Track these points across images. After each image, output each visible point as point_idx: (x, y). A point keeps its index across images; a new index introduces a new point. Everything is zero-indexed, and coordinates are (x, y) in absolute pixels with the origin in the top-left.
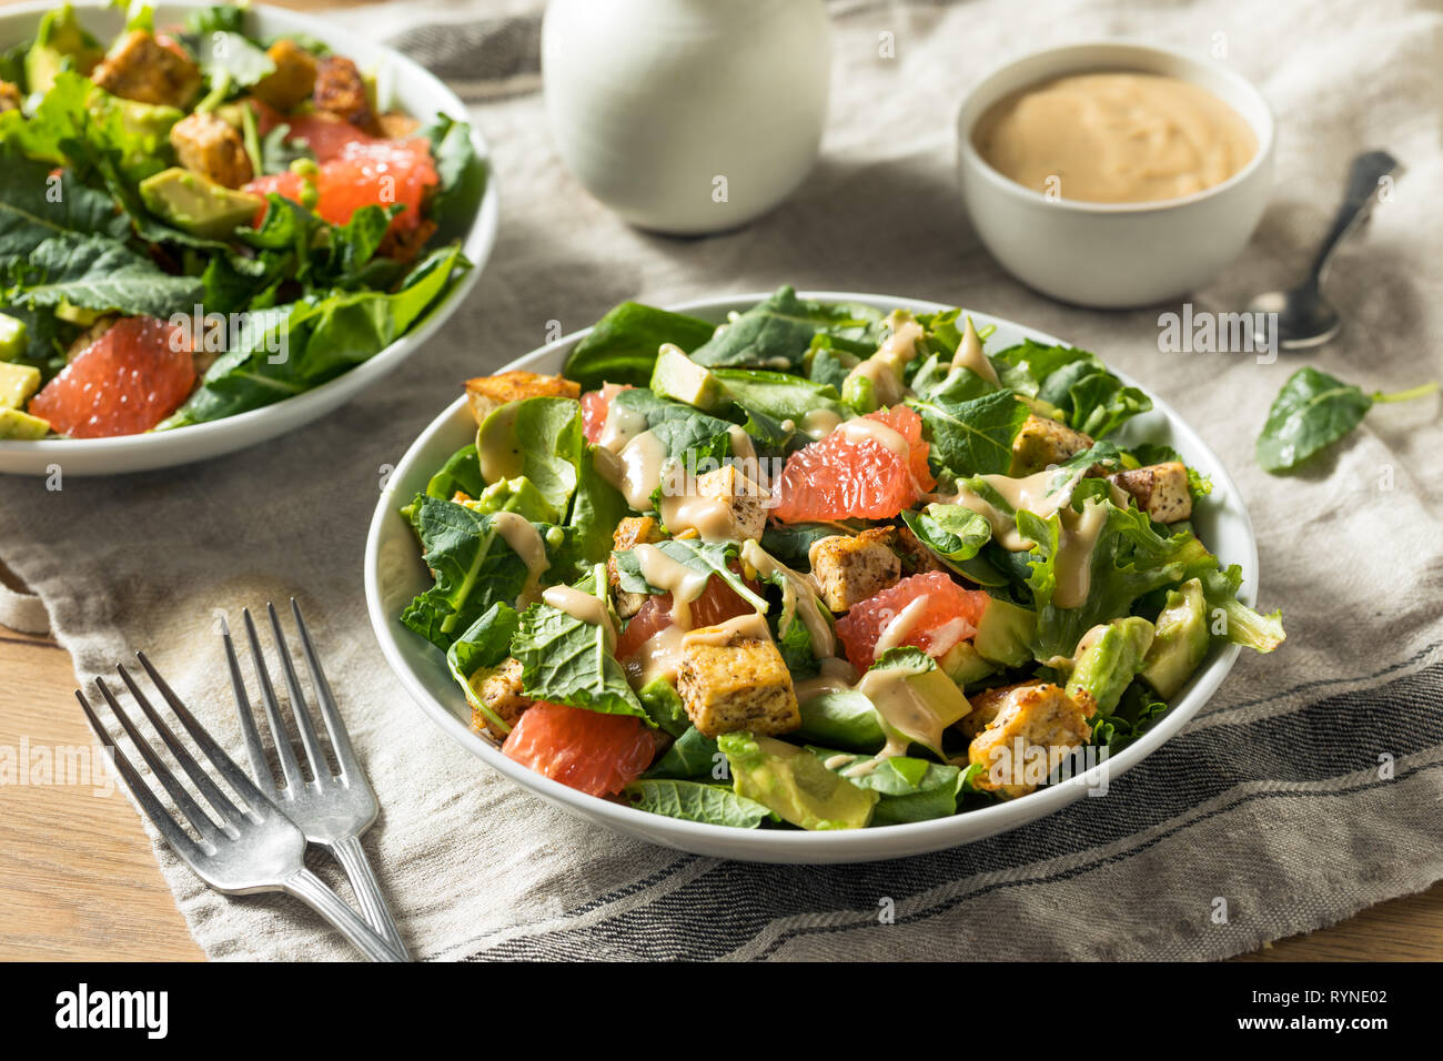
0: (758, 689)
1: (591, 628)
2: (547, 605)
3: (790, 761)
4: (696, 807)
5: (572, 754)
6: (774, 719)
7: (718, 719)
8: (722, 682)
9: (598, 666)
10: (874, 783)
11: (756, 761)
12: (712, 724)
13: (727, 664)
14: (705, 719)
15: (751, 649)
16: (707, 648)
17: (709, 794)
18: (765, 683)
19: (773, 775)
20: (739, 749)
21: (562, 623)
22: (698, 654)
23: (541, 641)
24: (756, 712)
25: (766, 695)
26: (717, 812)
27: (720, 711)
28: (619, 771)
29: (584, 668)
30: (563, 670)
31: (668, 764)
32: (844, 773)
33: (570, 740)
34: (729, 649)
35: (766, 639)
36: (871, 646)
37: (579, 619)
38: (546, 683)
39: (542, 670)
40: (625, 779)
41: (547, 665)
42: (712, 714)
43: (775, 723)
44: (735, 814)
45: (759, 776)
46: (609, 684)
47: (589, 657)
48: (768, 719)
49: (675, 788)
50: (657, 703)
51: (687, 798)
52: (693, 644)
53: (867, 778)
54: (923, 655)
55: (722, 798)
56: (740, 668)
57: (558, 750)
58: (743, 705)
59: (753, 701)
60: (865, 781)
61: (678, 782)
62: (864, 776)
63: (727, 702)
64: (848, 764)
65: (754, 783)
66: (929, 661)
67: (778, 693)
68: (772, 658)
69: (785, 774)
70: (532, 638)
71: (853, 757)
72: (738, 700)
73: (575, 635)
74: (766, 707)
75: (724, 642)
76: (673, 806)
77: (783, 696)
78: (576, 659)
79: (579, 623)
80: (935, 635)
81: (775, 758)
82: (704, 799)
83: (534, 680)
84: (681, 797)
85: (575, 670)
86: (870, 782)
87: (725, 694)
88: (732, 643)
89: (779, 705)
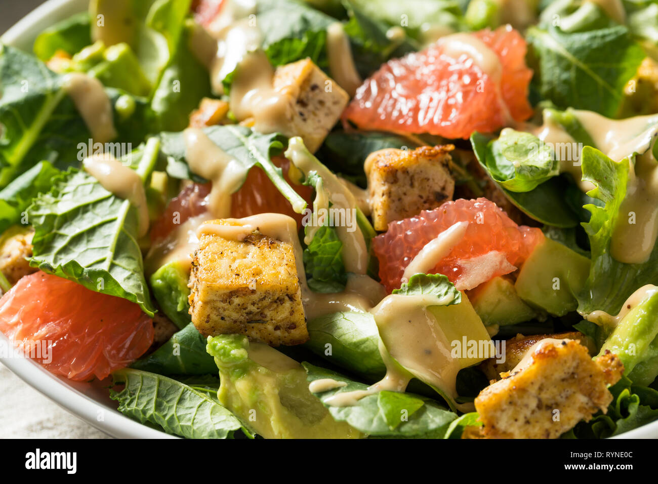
0: (258, 293)
1: (118, 202)
2: (85, 171)
3: (279, 376)
4: (170, 408)
5: (59, 329)
6: (277, 328)
7: (214, 317)
8: (221, 277)
9: (111, 242)
10: (351, 416)
11: (243, 369)
12: (207, 322)
13: (234, 260)
14: (200, 315)
15: (266, 250)
16: (220, 240)
17: (187, 396)
18: (268, 287)
19: (256, 387)
20: (226, 354)
21: (91, 192)
22: (208, 244)
23: (64, 207)
24: (257, 317)
25: (268, 301)
26: (188, 416)
27: (216, 309)
28: (107, 355)
29: (97, 240)
30: (77, 240)
31: (160, 357)
32: (326, 399)
33: (61, 315)
34: (242, 245)
35: (287, 241)
36: (402, 268)
37: (108, 190)
38: (55, 251)
39: (55, 237)
40: (112, 365)
41: (62, 232)
42: (208, 310)
43: (278, 333)
44: (205, 422)
45: (242, 385)
46: (117, 262)
47: (104, 231)
48: (270, 327)
49: (156, 383)
50: (166, 291)
51: (165, 397)
52: (208, 233)
53: (347, 409)
54: (450, 286)
55: (199, 404)
56: (246, 267)
57: (45, 321)
58: (242, 307)
59: (253, 304)
60: (342, 413)
61: (163, 378)
62: (346, 405)
63: (224, 301)
64: (335, 389)
65: (237, 393)
66: (456, 292)
67: (279, 301)
68: (285, 262)
69: (269, 388)
70: (56, 202)
71: (343, 383)
72: (237, 301)
73: (99, 205)
74: (269, 313)
75: (240, 237)
76: (148, 403)
77: (288, 304)
78: (92, 231)
79: (107, 194)
80: (467, 266)
81: (262, 370)
82: (181, 401)
83: (44, 246)
84: (158, 395)
85: (88, 241)
86: (347, 415)
87: (222, 292)
88: (248, 240)
89: (282, 314)
